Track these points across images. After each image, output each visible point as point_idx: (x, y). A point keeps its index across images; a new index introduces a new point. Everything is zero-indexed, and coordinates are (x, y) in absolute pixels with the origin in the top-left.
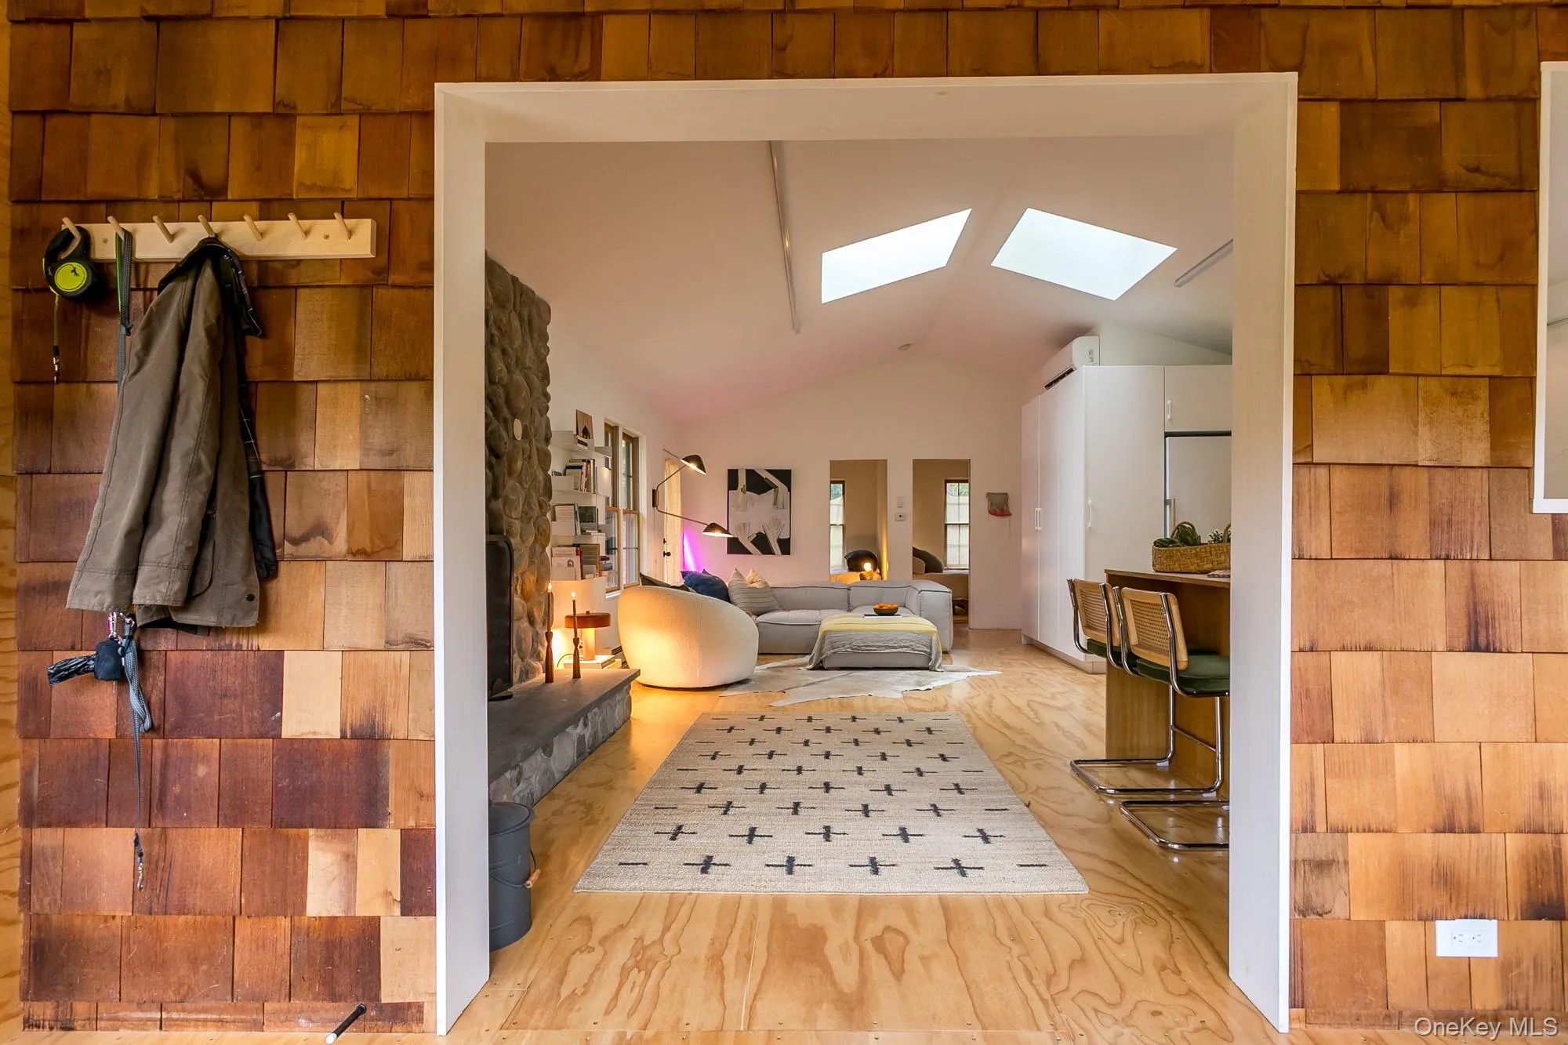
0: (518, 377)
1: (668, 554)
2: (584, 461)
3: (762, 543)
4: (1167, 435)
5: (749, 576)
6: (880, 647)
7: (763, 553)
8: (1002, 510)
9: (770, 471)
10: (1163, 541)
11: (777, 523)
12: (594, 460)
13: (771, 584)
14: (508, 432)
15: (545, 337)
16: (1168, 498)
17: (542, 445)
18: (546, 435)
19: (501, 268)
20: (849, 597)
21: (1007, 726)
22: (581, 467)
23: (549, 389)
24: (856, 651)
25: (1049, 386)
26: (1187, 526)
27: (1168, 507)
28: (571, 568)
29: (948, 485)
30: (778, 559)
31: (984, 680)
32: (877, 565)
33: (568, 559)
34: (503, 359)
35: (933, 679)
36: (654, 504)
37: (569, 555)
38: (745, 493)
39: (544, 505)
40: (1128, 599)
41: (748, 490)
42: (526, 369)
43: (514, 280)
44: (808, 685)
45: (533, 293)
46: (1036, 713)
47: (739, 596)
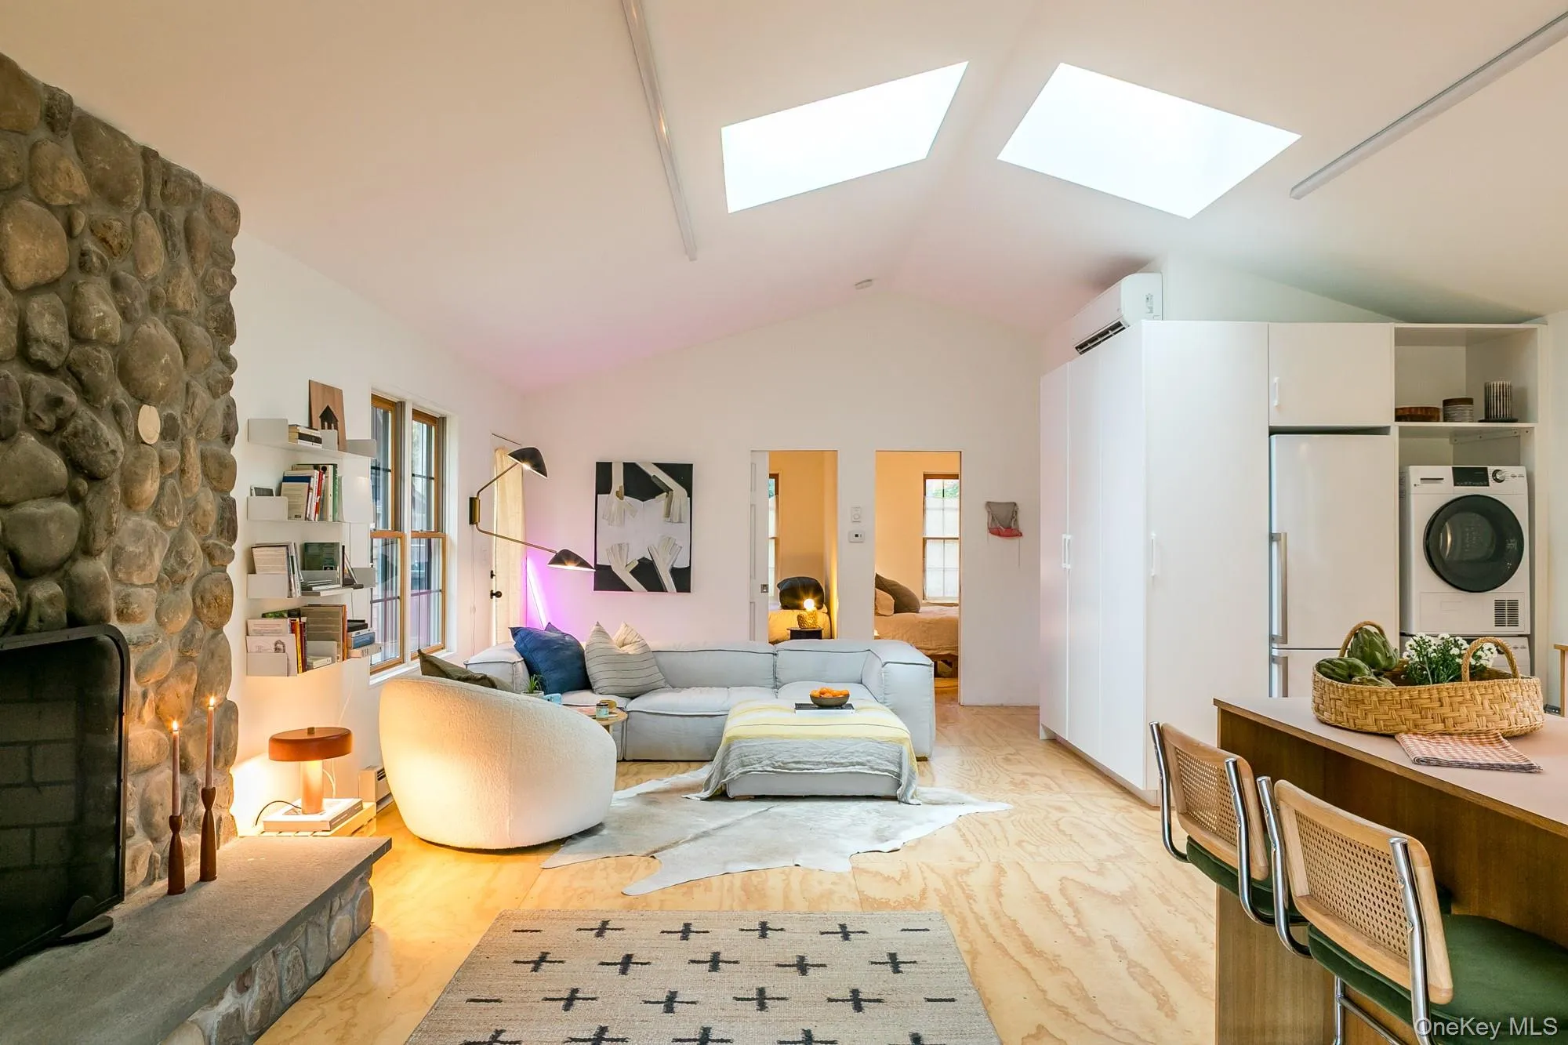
0: (156, 330)
1: (498, 595)
2: (316, 467)
3: (646, 573)
4: (1273, 431)
5: (617, 635)
6: (819, 763)
7: (649, 590)
8: (1009, 528)
9: (659, 465)
10: (1336, 665)
11: (670, 543)
12: (335, 466)
13: (654, 645)
14: (122, 430)
15: (229, 259)
16: (1274, 531)
17: (217, 447)
18: (225, 429)
19: (108, 128)
20: (775, 666)
21: (1029, 948)
22: (307, 479)
23: (234, 350)
24: (780, 770)
25: (1083, 347)
26: (1373, 630)
27: (1275, 545)
28: (280, 654)
29: (928, 481)
30: (671, 598)
31: (984, 825)
32: (823, 601)
33: (276, 639)
34: (115, 298)
35: (904, 823)
36: (473, 520)
37: (276, 632)
38: (622, 499)
39: (217, 553)
40: (1288, 806)
41: (626, 495)
42: (178, 314)
43: (148, 155)
44: (696, 838)
45: (198, 181)
46: (1077, 912)
47: (601, 667)
